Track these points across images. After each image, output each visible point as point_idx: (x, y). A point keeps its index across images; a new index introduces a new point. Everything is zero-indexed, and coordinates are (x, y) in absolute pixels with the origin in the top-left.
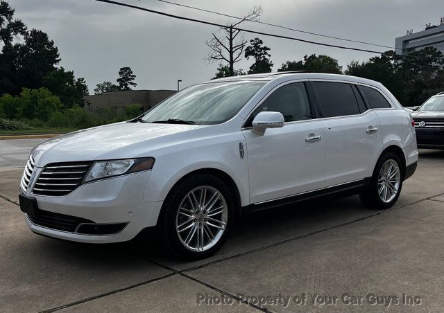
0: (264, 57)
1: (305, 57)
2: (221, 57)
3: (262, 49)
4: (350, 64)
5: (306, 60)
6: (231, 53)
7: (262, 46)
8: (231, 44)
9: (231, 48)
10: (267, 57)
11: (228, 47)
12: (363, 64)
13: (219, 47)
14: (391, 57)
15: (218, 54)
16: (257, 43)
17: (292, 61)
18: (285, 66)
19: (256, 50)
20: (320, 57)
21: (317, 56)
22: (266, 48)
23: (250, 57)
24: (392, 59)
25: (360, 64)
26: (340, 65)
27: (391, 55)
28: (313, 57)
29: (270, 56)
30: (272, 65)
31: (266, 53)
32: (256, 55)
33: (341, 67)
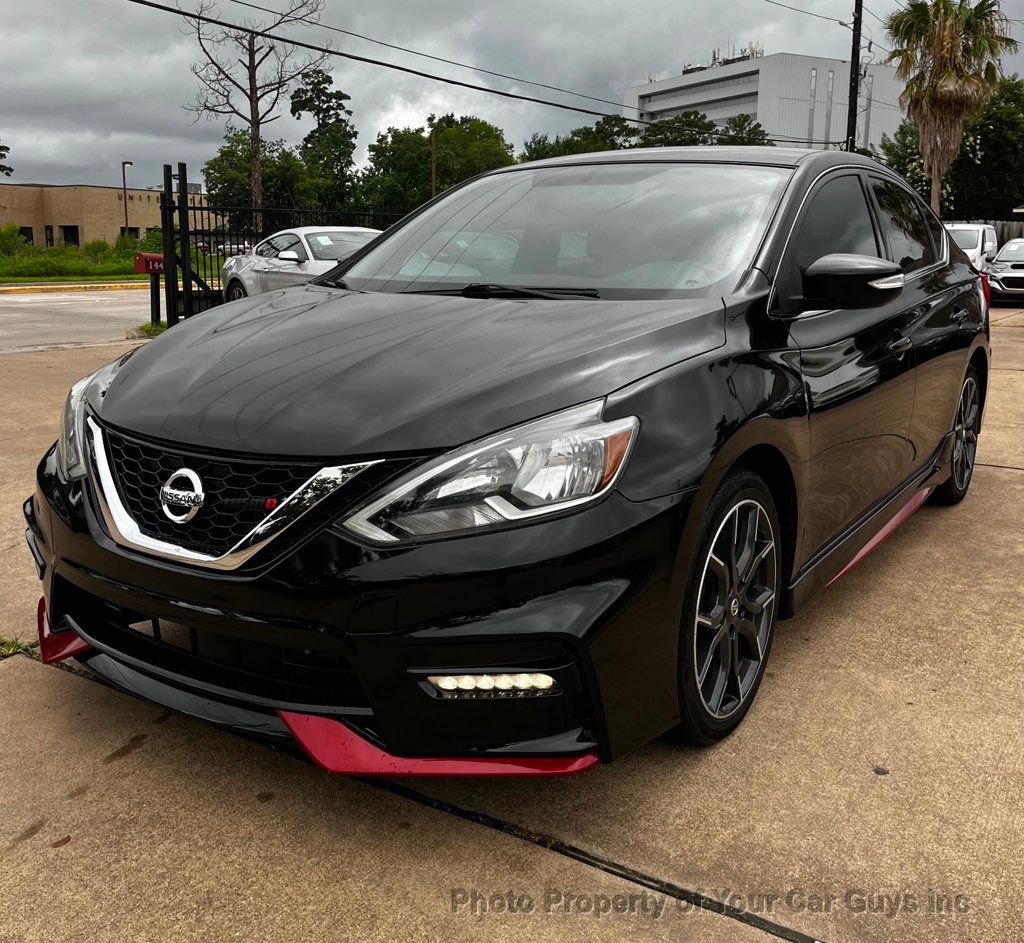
0: (337, 115)
1: (431, 119)
2: (230, 109)
3: (331, 96)
4: (529, 140)
5: (431, 125)
6: (254, 101)
7: (332, 89)
8: (252, 78)
9: (254, 89)
10: (343, 115)
11: (246, 85)
12: (557, 142)
13: (222, 83)
14: (616, 129)
15: (222, 100)
16: (319, 83)
17: (401, 129)
18: (384, 137)
19: (319, 98)
20: (465, 120)
21: (457, 117)
22: (340, 96)
23: (303, 113)
24: (618, 134)
25: (552, 140)
26: (508, 142)
27: (614, 126)
28: (448, 120)
29: (349, 113)
30: (355, 134)
31: (341, 107)
32: (318, 111)
33: (512, 146)
